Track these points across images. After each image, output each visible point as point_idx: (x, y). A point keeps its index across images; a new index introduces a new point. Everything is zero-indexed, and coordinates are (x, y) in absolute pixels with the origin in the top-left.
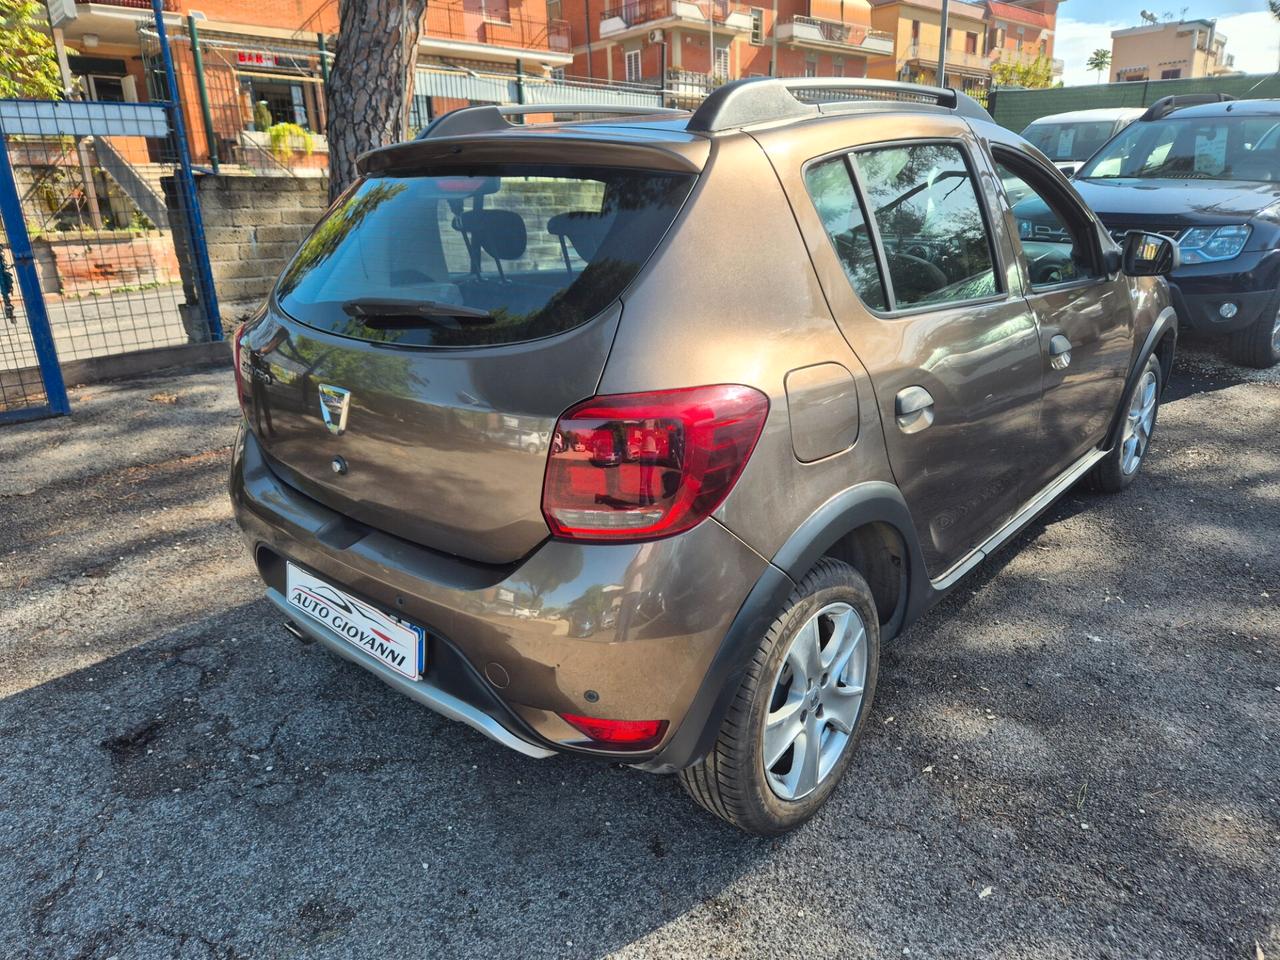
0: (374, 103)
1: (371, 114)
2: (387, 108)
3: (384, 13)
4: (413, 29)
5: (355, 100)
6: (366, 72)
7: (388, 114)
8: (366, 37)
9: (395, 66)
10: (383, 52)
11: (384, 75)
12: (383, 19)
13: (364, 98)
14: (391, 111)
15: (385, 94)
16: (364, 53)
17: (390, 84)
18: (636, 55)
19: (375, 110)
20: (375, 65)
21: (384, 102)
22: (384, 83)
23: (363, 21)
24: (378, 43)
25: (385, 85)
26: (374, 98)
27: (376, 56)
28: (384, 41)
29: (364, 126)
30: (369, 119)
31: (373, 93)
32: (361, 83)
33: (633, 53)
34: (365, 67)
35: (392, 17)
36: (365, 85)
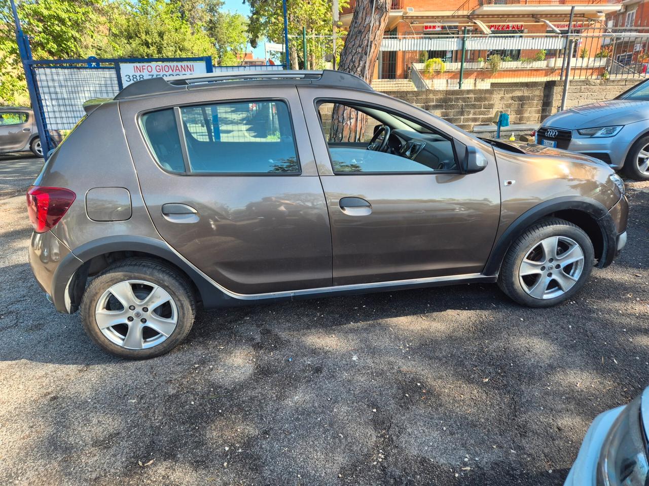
0: (354, 60)
1: (352, 64)
2: (359, 61)
3: (364, 18)
4: (377, 23)
5: (347, 58)
6: (354, 45)
7: (359, 64)
8: (356, 30)
9: (366, 42)
10: (361, 36)
11: (360, 46)
12: (364, 21)
13: (350, 57)
14: (361, 62)
15: (359, 55)
16: (354, 37)
17: (362, 51)
18: (633, 13)
19: (354, 62)
20: (357, 42)
21: (358, 59)
22: (360, 50)
23: (356, 22)
24: (360, 32)
25: (360, 51)
26: (354, 57)
27: (359, 38)
28: (363, 31)
29: (348, 70)
30: (350, 68)
31: (354, 55)
32: (350, 51)
33: (631, 12)
34: (353, 43)
35: (367, 20)
36: (352, 51)
